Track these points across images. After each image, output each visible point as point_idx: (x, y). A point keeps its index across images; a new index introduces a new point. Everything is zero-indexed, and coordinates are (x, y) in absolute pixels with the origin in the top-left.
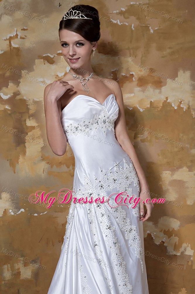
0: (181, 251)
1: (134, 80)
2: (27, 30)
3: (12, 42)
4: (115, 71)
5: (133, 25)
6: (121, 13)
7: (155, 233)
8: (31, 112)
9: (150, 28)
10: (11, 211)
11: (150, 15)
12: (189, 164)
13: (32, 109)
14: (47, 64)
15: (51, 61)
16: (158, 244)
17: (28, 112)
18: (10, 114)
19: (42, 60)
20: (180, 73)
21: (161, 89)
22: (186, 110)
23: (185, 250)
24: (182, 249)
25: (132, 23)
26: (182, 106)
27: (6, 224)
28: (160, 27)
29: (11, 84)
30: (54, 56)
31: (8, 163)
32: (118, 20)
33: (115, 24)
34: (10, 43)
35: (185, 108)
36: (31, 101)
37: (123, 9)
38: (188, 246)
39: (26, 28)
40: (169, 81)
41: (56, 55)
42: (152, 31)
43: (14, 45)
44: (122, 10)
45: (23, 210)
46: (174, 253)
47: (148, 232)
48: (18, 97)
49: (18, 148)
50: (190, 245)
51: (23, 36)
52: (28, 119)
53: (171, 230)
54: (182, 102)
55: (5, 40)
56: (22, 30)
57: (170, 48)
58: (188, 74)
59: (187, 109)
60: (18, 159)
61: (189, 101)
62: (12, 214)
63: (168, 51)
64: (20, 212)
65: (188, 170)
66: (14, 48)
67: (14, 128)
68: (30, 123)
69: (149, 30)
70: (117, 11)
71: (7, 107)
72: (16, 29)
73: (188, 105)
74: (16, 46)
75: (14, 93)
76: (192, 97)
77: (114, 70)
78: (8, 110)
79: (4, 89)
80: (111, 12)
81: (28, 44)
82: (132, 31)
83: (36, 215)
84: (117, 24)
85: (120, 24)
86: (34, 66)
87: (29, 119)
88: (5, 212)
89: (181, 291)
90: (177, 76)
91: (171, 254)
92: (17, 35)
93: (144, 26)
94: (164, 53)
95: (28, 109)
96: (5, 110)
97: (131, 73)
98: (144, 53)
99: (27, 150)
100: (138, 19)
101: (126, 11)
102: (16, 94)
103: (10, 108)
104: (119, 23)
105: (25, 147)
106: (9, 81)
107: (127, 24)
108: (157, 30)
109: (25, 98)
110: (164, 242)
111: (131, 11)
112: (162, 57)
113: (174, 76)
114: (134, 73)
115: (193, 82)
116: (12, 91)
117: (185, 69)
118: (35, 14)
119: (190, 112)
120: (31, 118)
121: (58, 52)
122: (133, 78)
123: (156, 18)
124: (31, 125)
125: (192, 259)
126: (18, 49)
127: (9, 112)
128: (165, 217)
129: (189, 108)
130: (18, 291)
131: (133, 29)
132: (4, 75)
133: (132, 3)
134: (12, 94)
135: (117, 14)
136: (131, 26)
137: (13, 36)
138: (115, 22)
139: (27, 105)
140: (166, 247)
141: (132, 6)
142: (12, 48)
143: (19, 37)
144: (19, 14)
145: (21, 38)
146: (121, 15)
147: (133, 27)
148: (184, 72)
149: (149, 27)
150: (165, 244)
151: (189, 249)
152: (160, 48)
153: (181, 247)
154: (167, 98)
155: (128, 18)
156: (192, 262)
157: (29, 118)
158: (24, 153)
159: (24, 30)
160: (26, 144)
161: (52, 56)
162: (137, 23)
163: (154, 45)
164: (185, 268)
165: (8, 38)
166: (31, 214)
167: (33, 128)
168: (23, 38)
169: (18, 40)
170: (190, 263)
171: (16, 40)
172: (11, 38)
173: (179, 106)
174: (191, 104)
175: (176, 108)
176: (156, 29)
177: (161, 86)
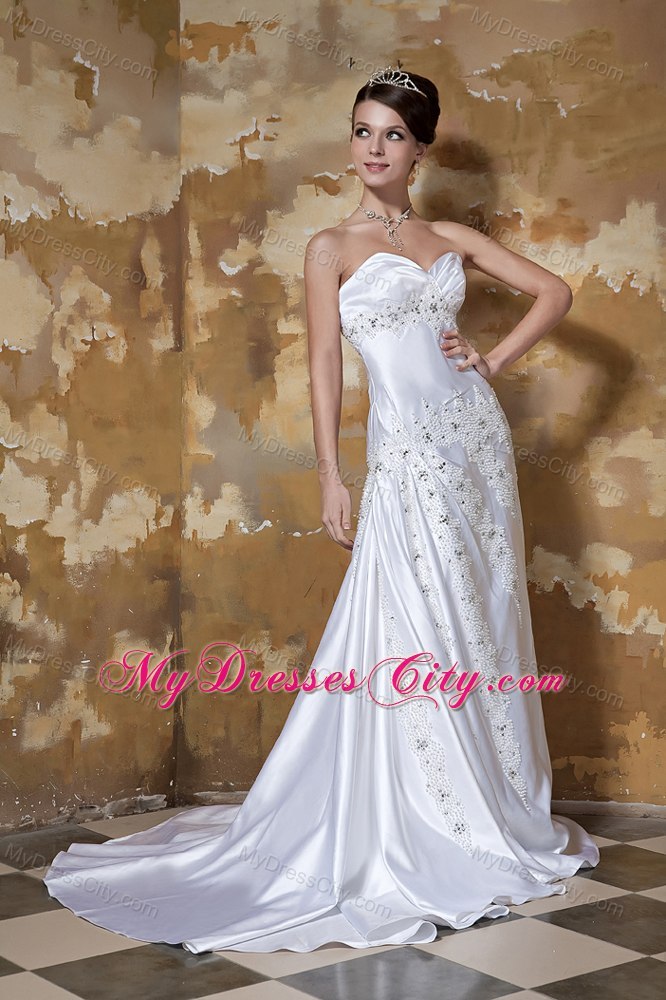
0: (635, 625)
1: (523, 226)
2: (279, 120)
3: (246, 149)
4: (477, 206)
5: (519, 101)
6: (492, 74)
7: (572, 582)
8: (292, 302)
9: (559, 105)
10: (242, 524)
11: (558, 76)
12: (655, 420)
13: (294, 295)
14: (324, 195)
15: (332, 188)
16: (579, 607)
17: (284, 303)
18: (240, 308)
19: (313, 186)
20: (632, 208)
21: (583, 246)
22: (645, 295)
23: (645, 622)
24: (638, 621)
25: (518, 96)
26: (633, 285)
27: (232, 554)
28: (582, 102)
29: (243, 242)
30: (341, 176)
31: (235, 418)
32: (485, 91)
33: (478, 99)
34: (242, 150)
35: (642, 288)
36: (291, 279)
37: (497, 66)
38: (652, 613)
39: (276, 117)
40: (604, 225)
41: (345, 174)
42: (563, 113)
43: (251, 154)
44: (493, 68)
45: (268, 523)
46: (618, 629)
47: (556, 579)
48: (259, 271)
49: (258, 384)
50: (656, 611)
51: (271, 135)
52: (284, 320)
53: (610, 575)
54: (635, 276)
55: (231, 144)
56: (268, 120)
57: (606, 150)
58: (650, 209)
59: (648, 291)
60: (258, 408)
61: (653, 274)
62: (246, 531)
63: (604, 157)
64: (261, 528)
65: (651, 434)
66: (250, 161)
67: (250, 339)
68: (287, 327)
69: (558, 111)
70: (482, 71)
71: (234, 292)
72: (254, 119)
73: (652, 281)
74: (256, 157)
75: (249, 262)
76: (659, 262)
77: (475, 206)
78: (237, 299)
79: (228, 253)
80: (469, 74)
81: (281, 151)
82: (517, 113)
83: (297, 534)
84: (481, 100)
85: (489, 100)
86: (294, 201)
87: (286, 319)
88: (230, 527)
89: (635, 718)
90: (624, 216)
91: (612, 631)
92: (257, 133)
93: (544, 103)
94: (594, 161)
95: (285, 296)
96: (231, 300)
97: (515, 211)
98: (546, 165)
99: (279, 388)
100: (531, 86)
101: (502, 71)
102: (255, 263)
103: (240, 296)
104: (486, 96)
105: (274, 381)
106: (240, 235)
107: (506, 99)
108: (574, 110)
109: (275, 271)
110: (594, 604)
111: (516, 69)
112: (589, 172)
113: (617, 215)
114: (521, 211)
115: (661, 228)
116: (246, 257)
117: (643, 198)
118: (297, 86)
119: (656, 297)
120: (292, 316)
121: (349, 167)
122: (521, 222)
123: (574, 83)
124: (290, 332)
125: (661, 644)
126: (258, 164)
127: (239, 304)
128: (596, 545)
129: (653, 288)
130: (259, 704)
131: (520, 109)
132: (228, 221)
133: (516, 51)
134: (246, 264)
135: (482, 76)
136: (515, 103)
137: (247, 135)
138: (477, 95)
139: (283, 287)
140: (599, 615)
141: (515, 56)
142: (246, 161)
143: (261, 137)
144: (262, 87)
145: (266, 138)
146: (491, 80)
147: (518, 106)
148: (641, 206)
149: (557, 103)
150: (595, 609)
151: (654, 619)
152: (582, 153)
153: (636, 615)
154: (595, 268)
155: (508, 84)
156: (662, 650)
157: (286, 315)
158: (273, 395)
159: (272, 120)
160: (275, 374)
161: (335, 177)
162: (529, 94)
163: (569, 145)
164: (645, 666)
165: (237, 140)
166: (286, 533)
167: (294, 338)
168: (272, 139)
169: (260, 143)
170: (657, 654)
171: (255, 143)
172: (244, 139)
173: (625, 286)
174: (657, 280)
175: (617, 290)
176: (573, 107)
177: (585, 240)
